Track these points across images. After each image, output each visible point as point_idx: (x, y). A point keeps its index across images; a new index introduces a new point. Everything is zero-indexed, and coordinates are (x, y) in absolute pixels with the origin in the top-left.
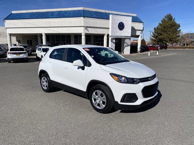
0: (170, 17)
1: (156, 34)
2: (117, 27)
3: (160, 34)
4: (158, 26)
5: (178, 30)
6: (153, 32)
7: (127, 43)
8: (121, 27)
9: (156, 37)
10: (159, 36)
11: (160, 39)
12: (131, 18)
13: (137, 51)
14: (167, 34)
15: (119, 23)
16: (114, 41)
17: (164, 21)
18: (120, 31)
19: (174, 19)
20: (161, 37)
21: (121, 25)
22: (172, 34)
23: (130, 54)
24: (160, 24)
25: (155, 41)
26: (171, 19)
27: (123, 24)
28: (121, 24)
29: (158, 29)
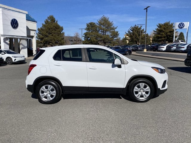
0: (52, 19)
1: (41, 36)
2: (10, 24)
3: (46, 36)
4: (42, 27)
5: (62, 32)
6: (38, 33)
7: (23, 45)
8: (15, 24)
9: (42, 39)
10: (45, 38)
11: (47, 41)
12: (25, 15)
13: (33, 53)
14: (52, 36)
15: (11, 19)
16: (8, 42)
17: (47, 22)
18: (13, 29)
19: (57, 21)
20: (46, 38)
21: (15, 23)
22: (57, 37)
23: (28, 57)
24: (44, 26)
25: (41, 43)
26: (54, 21)
27: (17, 21)
28: (15, 21)
29: (42, 30)
